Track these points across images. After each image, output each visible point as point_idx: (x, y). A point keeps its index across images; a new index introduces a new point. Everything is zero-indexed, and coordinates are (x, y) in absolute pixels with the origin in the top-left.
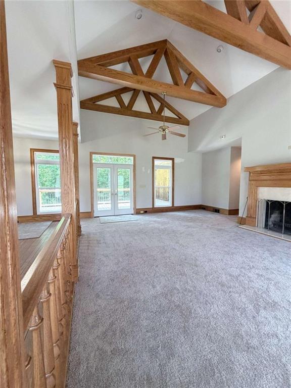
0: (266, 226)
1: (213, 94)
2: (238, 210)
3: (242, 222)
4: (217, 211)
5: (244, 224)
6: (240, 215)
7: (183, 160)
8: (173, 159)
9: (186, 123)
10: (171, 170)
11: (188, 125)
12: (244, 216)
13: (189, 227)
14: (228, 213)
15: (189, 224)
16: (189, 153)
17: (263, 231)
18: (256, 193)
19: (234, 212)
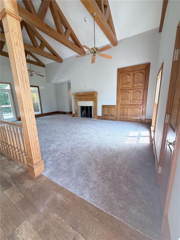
0: (82, 116)
1: (55, 55)
2: (72, 112)
3: (74, 116)
4: (65, 113)
5: (75, 116)
6: (73, 113)
7: (44, 88)
8: (38, 87)
9: (43, 66)
10: (38, 93)
11: (45, 67)
12: (74, 113)
13: (52, 121)
14: (69, 113)
15: (52, 120)
16: (47, 84)
17: (81, 118)
18: (77, 104)
19: (71, 113)
